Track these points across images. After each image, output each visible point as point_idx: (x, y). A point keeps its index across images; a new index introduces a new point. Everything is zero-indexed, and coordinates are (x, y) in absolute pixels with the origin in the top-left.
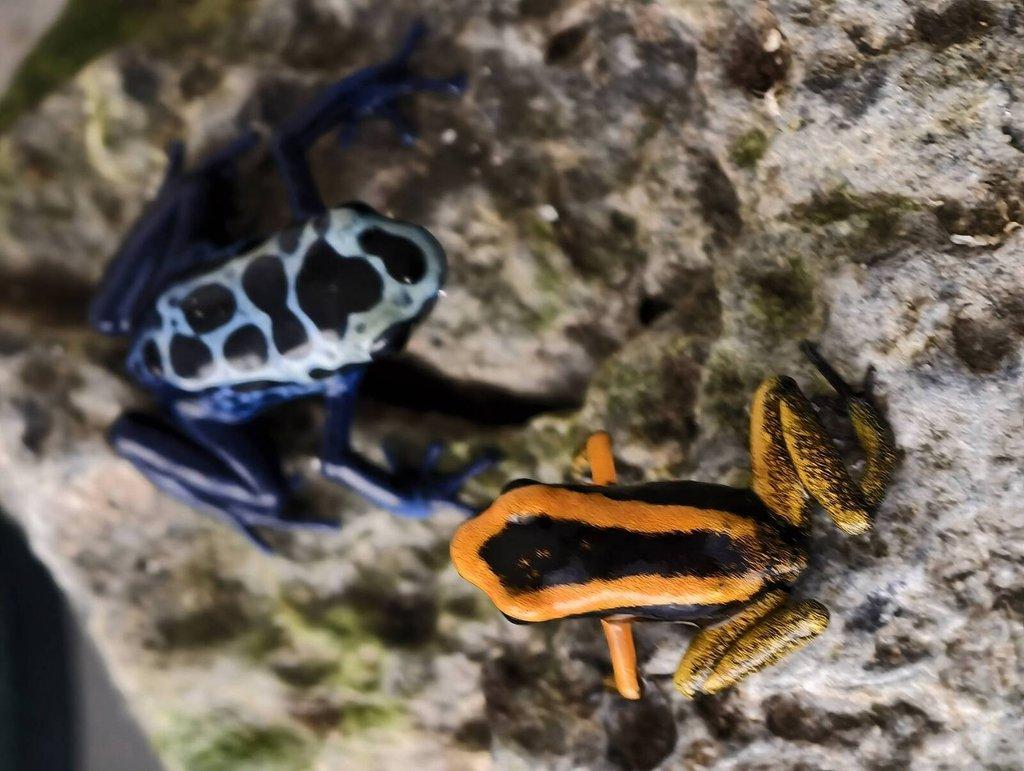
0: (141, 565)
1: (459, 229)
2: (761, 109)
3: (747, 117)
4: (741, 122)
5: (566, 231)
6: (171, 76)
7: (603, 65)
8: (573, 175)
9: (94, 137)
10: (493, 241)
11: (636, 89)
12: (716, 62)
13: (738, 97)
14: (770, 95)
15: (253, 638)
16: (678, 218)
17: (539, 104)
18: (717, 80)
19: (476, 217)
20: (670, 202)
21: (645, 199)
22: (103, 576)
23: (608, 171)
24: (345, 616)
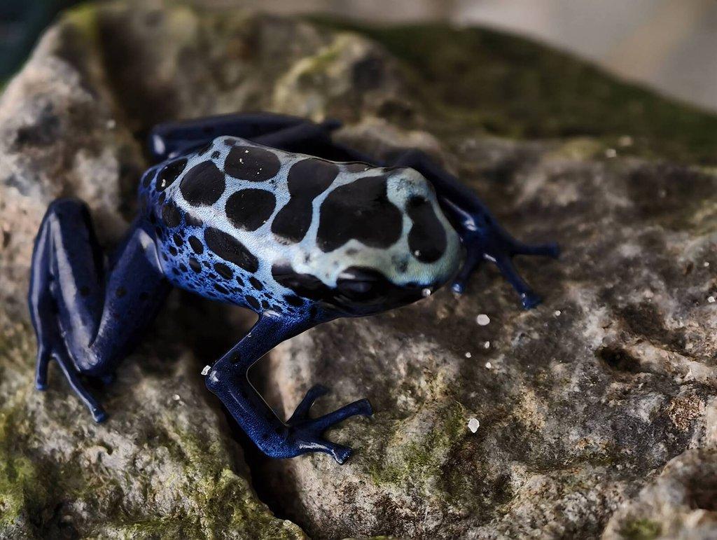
1: (412, 369)
2: (683, 515)
3: (667, 510)
4: (659, 510)
5: (468, 446)
6: (389, 93)
7: (624, 395)
8: (517, 426)
9: (303, 66)
10: (419, 400)
11: (624, 429)
12: (694, 463)
13: (680, 494)
14: (699, 514)
16: (538, 522)
17: (558, 368)
18: (680, 472)
19: (432, 376)
20: (548, 508)
21: (537, 489)
23: (538, 451)
24: (26, 470)
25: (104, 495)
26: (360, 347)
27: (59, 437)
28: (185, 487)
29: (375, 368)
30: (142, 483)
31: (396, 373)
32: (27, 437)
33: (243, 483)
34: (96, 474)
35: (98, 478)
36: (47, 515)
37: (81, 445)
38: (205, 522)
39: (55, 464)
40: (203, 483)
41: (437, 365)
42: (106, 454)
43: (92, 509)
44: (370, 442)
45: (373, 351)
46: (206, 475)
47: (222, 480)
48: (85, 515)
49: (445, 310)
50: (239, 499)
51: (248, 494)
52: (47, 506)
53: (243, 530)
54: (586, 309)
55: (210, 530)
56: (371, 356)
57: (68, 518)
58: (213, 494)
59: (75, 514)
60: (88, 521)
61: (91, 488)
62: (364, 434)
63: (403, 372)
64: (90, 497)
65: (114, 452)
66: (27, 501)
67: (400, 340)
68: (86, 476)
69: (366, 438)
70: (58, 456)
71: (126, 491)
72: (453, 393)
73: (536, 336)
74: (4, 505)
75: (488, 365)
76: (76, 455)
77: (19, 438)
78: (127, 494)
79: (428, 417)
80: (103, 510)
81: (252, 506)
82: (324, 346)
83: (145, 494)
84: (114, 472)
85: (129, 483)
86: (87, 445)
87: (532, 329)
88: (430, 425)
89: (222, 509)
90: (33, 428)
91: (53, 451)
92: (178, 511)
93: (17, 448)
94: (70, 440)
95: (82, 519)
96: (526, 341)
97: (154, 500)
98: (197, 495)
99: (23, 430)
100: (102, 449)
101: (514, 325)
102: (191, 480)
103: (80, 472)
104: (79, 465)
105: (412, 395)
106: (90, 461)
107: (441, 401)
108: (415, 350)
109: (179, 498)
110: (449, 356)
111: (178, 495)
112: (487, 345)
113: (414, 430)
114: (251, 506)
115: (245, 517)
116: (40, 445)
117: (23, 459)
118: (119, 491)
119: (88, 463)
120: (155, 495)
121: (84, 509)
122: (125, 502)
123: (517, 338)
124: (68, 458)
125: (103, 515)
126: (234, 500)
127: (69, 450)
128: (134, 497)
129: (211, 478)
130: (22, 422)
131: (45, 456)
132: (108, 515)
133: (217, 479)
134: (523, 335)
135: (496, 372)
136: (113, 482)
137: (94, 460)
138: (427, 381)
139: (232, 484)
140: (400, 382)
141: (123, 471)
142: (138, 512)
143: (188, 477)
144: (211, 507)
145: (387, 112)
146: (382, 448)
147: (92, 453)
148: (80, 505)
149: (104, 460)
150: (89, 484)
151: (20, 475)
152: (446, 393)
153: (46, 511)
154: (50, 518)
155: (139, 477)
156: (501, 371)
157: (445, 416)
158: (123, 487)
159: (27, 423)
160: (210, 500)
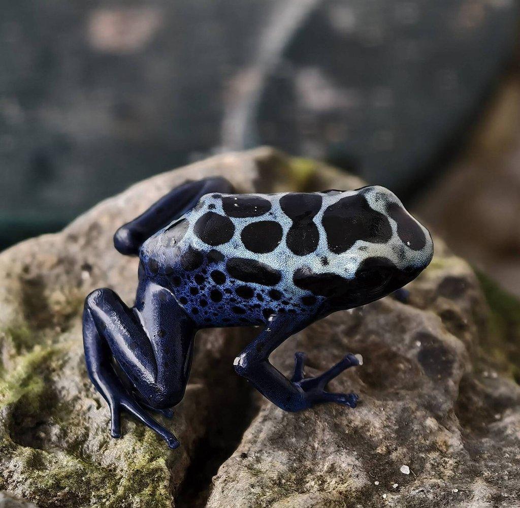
0: (87, 267)
1: (332, 470)
6: (458, 306)
15: (25, 331)
22: (82, 241)
24: (36, 387)
25: (75, 433)
26: (310, 439)
27: (73, 381)
28: (127, 454)
29: (310, 457)
30: (104, 438)
31: (321, 467)
32: (54, 370)
33: (167, 473)
34: (80, 418)
35: (80, 421)
36: (28, 422)
37: (83, 393)
38: (124, 482)
39: (59, 397)
40: (140, 457)
41: (350, 476)
42: (95, 408)
43: (61, 437)
44: (268, 494)
45: (316, 446)
46: (146, 453)
47: (154, 463)
48: (54, 438)
49: (384, 449)
50: (158, 482)
51: (166, 483)
52: (33, 416)
53: (145, 501)
54: (476, 498)
55: (123, 489)
56: (313, 448)
57: (43, 435)
58: (142, 468)
59: (48, 433)
60: (53, 443)
61: (70, 424)
62: (267, 487)
63: (325, 468)
64: (65, 428)
65: (101, 409)
66: (20, 402)
67: (338, 446)
68: (73, 416)
69: (267, 490)
70: (64, 393)
71: (90, 438)
72: (346, 497)
73: (430, 496)
74: (4, 396)
75: (384, 496)
76: (77, 399)
77: (48, 368)
78: (90, 441)
79: (316, 498)
80: (67, 442)
81: (163, 491)
82: (287, 424)
83: (101, 447)
84: (92, 422)
85: (97, 434)
86: (87, 396)
87: (432, 491)
88: (313, 503)
89: (141, 481)
90: (62, 367)
91: (63, 388)
92: (113, 466)
93: (41, 373)
94: (79, 386)
95: (50, 440)
96: (422, 495)
97: (104, 452)
98: (131, 463)
99: (54, 365)
100: (95, 404)
101: (422, 482)
102: (134, 451)
103: (72, 411)
104: (74, 406)
105: (320, 485)
106: (82, 406)
107: (333, 495)
108: (343, 458)
109: (119, 458)
110: (363, 475)
111: (120, 456)
112: (395, 486)
113: (300, 500)
114: (161, 490)
115: (153, 494)
116: (58, 380)
117: (40, 380)
118: (86, 435)
119: (80, 407)
120: (106, 450)
121: (56, 435)
122: (85, 446)
123: (417, 491)
124: (69, 398)
125: (65, 445)
126: (153, 480)
127: (74, 392)
128: (93, 445)
129: (148, 457)
130: (58, 360)
131: (56, 388)
132: (69, 446)
133: (151, 460)
134: (422, 491)
135: (387, 503)
136: (87, 429)
137: (85, 408)
138: (336, 482)
139: (159, 469)
140: (319, 474)
141: (97, 424)
142: (89, 457)
143: (134, 448)
144: (134, 475)
145: (447, 317)
146: (272, 501)
147: (87, 402)
148: (55, 430)
149: (91, 412)
150: (71, 421)
151: (30, 387)
152: (341, 493)
153: (30, 419)
154: (31, 426)
155: (105, 434)
156: (390, 504)
157: (328, 504)
158: (91, 435)
159: (61, 362)
160: (137, 470)
